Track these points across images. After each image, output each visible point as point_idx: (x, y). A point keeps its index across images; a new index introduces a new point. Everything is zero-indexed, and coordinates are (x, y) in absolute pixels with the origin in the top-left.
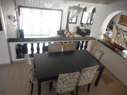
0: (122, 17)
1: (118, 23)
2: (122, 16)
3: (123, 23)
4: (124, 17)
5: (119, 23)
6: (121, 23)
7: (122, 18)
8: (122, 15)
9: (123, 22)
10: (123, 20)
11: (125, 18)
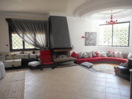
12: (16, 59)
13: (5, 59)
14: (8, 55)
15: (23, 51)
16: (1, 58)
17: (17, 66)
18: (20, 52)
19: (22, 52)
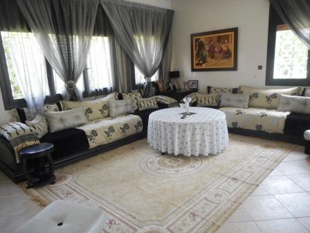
0: (197, 40)
1: (193, 70)
2: (194, 38)
3: (211, 62)
4: (202, 39)
5: (195, 67)
6: (204, 66)
7: (201, 46)
8: (192, 36)
9: (208, 59)
10: (206, 53)
11: (211, 40)
12: (275, 108)
13: (247, 103)
14: (256, 95)
15: (303, 88)
16: (240, 101)
17: (269, 132)
18: (296, 88)
19: (299, 90)
